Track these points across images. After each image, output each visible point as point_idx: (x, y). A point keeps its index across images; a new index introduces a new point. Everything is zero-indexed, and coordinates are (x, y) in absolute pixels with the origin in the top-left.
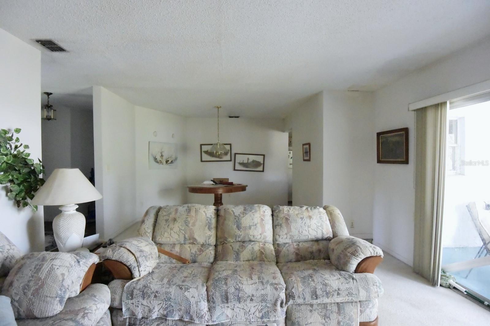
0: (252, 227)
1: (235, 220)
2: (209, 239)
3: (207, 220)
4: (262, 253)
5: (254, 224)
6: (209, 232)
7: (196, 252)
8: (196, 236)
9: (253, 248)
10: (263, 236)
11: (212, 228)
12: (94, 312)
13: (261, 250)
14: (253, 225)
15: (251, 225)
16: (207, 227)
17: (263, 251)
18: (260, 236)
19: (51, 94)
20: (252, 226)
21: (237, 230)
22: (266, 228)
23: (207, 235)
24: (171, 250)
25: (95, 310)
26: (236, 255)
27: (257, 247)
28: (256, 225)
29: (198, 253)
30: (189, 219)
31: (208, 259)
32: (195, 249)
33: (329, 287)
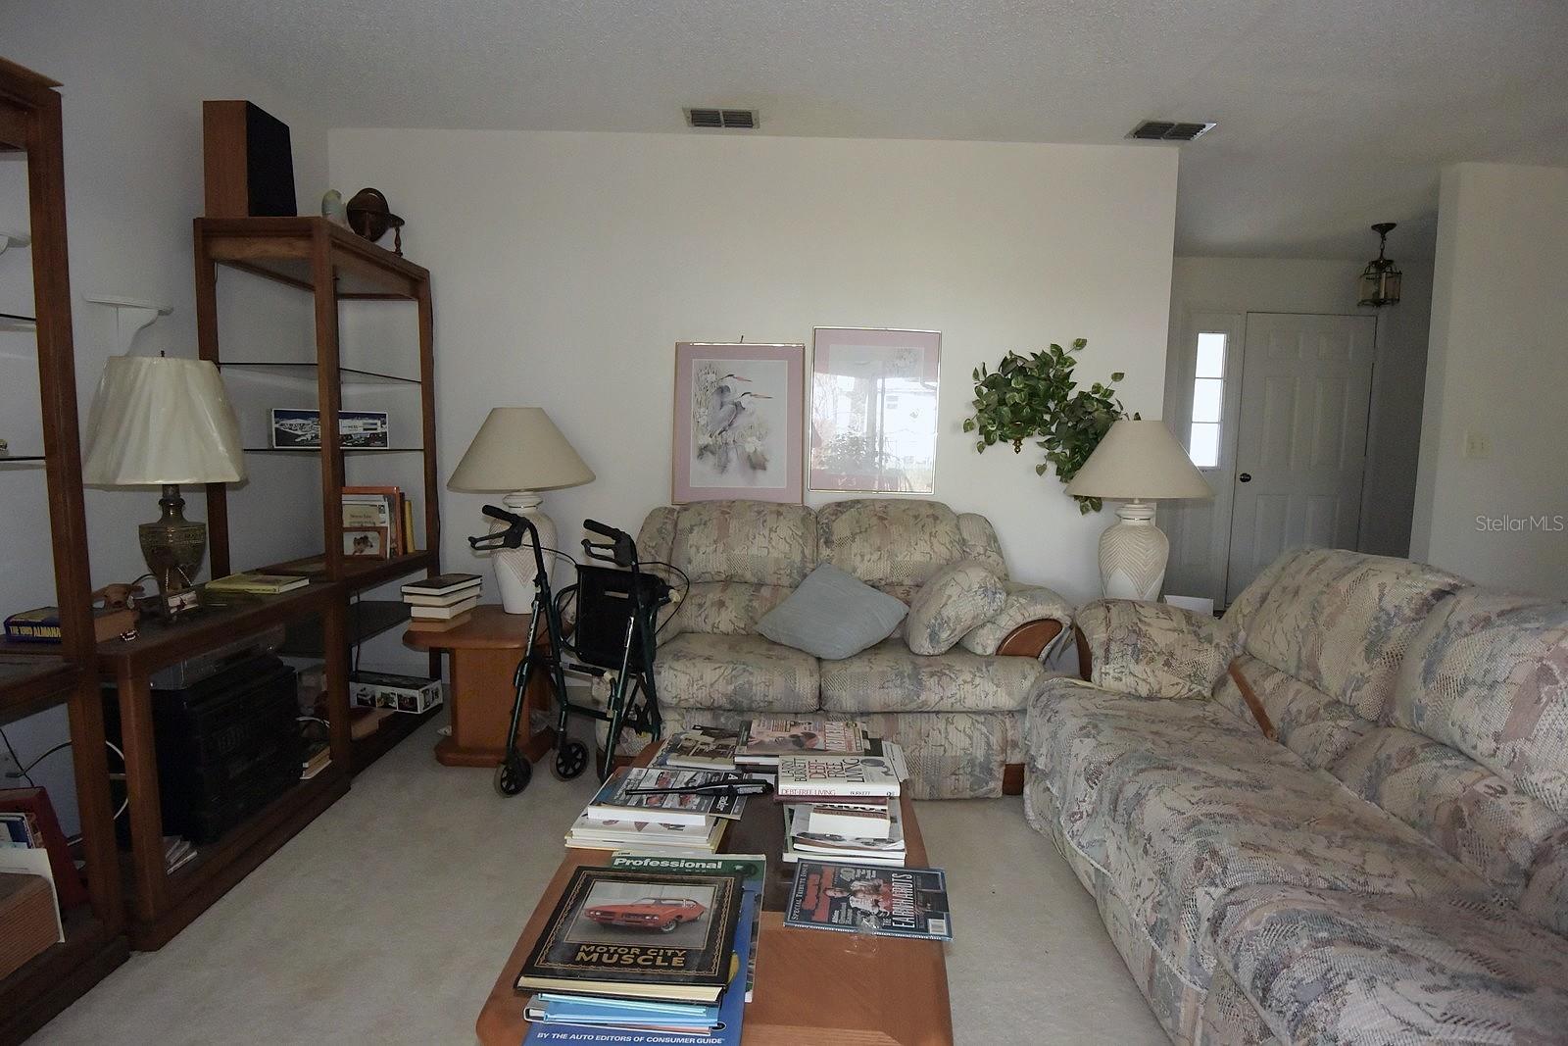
0: (1472, 691)
1: (1435, 640)
2: (1357, 689)
3: (1376, 619)
4: (1457, 818)
5: (1489, 680)
6: (1366, 663)
7: (1300, 712)
8: (1323, 664)
9: (1436, 777)
10: (1509, 749)
11: (1379, 653)
12: (960, 681)
13: (1462, 804)
14: (1479, 680)
15: (1472, 676)
16: (1365, 643)
17: (1466, 814)
18: (1494, 745)
19: (1391, 226)
20: (1474, 682)
21: (1418, 682)
22: (1544, 723)
23: (1353, 670)
24: (1255, 682)
25: (965, 682)
26: (1373, 774)
27: (1451, 783)
28: (1492, 686)
29: (1302, 719)
30: (1324, 599)
31: (1312, 751)
32: (1303, 704)
33: (1328, 1006)
